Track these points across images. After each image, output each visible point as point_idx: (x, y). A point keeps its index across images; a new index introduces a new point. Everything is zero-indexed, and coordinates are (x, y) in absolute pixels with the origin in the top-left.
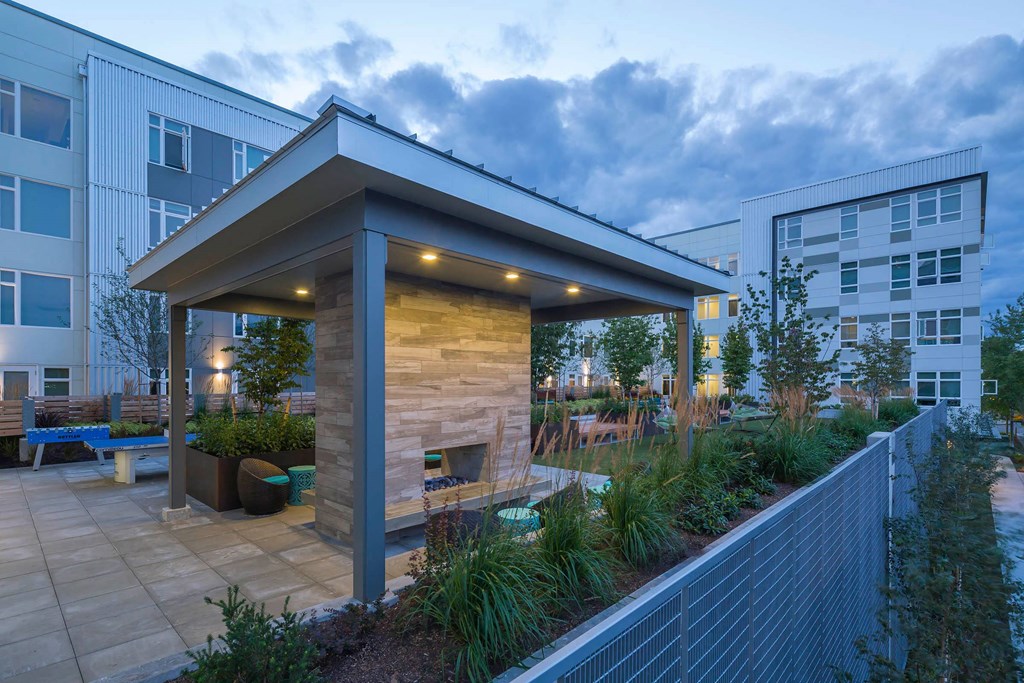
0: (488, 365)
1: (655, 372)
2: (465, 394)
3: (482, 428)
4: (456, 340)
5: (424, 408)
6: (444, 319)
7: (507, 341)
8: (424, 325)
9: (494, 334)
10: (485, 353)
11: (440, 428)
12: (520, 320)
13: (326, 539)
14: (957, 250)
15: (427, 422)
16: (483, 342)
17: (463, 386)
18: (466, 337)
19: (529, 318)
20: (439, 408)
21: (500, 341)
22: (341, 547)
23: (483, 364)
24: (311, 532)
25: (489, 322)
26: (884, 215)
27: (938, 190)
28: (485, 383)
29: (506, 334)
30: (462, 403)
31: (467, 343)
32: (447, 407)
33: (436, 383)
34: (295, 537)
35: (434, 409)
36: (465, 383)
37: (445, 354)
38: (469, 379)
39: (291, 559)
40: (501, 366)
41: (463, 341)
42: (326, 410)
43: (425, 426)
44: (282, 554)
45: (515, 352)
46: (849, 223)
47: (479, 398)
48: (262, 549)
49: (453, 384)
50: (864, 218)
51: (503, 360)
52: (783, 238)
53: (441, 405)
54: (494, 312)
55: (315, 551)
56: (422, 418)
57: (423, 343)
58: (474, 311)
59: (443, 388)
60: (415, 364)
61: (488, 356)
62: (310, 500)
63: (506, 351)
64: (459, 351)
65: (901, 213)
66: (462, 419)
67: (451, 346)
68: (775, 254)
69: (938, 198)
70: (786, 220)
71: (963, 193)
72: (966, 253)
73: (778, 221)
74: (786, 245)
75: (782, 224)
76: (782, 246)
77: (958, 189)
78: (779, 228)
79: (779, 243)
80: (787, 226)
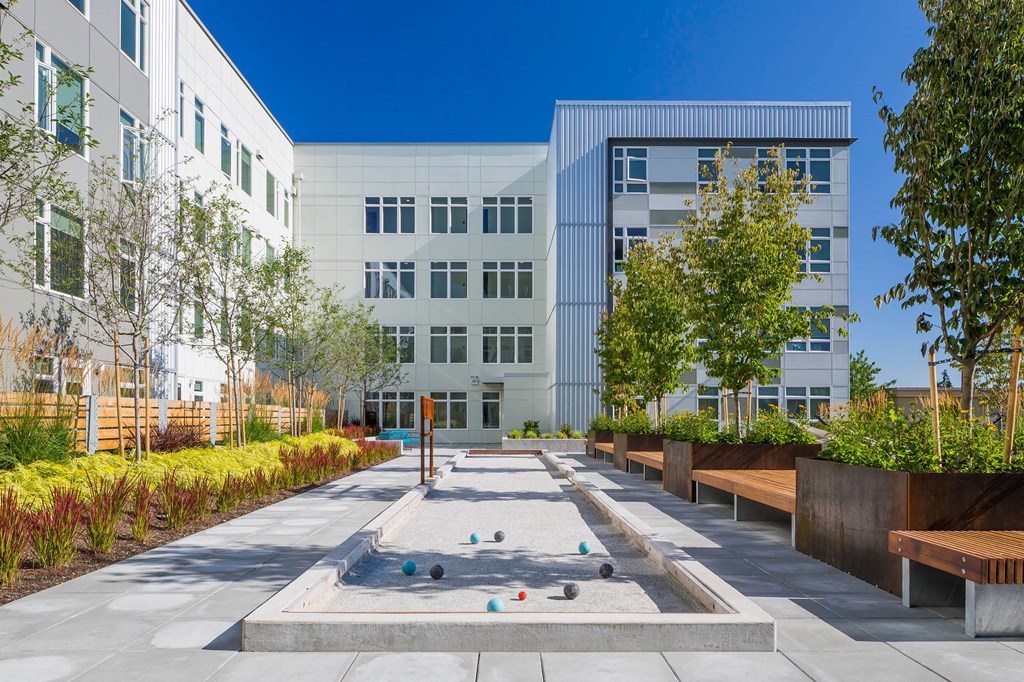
14: (827, 232)
68: (610, 199)
69: (808, 160)
70: (625, 149)
71: (832, 160)
72: (835, 236)
73: (614, 148)
74: (625, 188)
75: (619, 153)
76: (619, 188)
77: (827, 154)
78: (615, 159)
79: (615, 182)
80: (627, 159)
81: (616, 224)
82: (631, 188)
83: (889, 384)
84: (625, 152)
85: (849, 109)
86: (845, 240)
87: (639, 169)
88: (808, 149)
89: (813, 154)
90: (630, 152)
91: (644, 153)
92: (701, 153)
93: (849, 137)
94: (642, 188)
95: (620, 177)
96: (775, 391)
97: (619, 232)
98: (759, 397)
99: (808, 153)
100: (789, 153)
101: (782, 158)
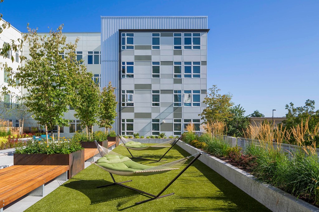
14: (199, 63)
46: (156, 42)
68: (120, 51)
69: (192, 37)
70: (126, 33)
71: (201, 38)
72: (202, 65)
73: (122, 33)
74: (126, 47)
75: (124, 35)
76: (124, 48)
77: (199, 35)
78: (122, 37)
79: (122, 45)
80: (126, 37)
81: (123, 60)
82: (128, 47)
83: (248, 116)
84: (126, 35)
85: (207, 18)
86: (205, 66)
87: (131, 41)
88: (192, 33)
89: (194, 35)
90: (128, 35)
91: (132, 35)
92: (153, 35)
93: (207, 29)
94: (132, 47)
95: (124, 43)
96: (180, 121)
97: (124, 63)
98: (174, 123)
99: (192, 35)
100: (185, 35)
101: (183, 37)
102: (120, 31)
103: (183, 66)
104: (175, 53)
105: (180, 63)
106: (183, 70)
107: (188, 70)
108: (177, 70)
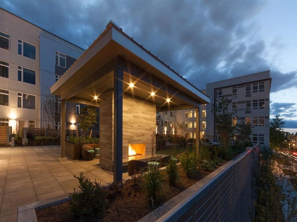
0: (145, 121)
1: (183, 131)
2: (139, 129)
3: (144, 139)
4: (137, 113)
5: (128, 132)
6: (134, 106)
7: (150, 115)
8: (129, 108)
9: (147, 112)
10: (144, 117)
11: (133, 138)
12: (153, 109)
13: (103, 168)
14: (263, 100)
15: (129, 136)
16: (144, 114)
17: (139, 127)
18: (139, 112)
19: (156, 109)
20: (133, 132)
21: (148, 114)
22: (106, 171)
23: (144, 121)
24: (98, 166)
25: (145, 109)
26: (244, 89)
27: (258, 83)
28: (145, 126)
29: (150, 113)
30: (139, 131)
31: (140, 114)
32: (135, 132)
33: (132, 125)
34: (94, 168)
35: (131, 132)
36: (139, 126)
37: (134, 117)
38: (140, 125)
39: (94, 173)
40: (148, 122)
41: (139, 113)
42: (103, 131)
43: (129, 137)
44: (91, 171)
45: (152, 118)
46: (235, 91)
47: (143, 130)
48: (86, 170)
49: (136, 126)
50: (239, 90)
51: (149, 120)
52: (217, 95)
53: (133, 131)
54: (147, 106)
55: (100, 171)
56: (128, 135)
57: (128, 113)
58: (142, 105)
59: (134, 126)
60: (126, 119)
61: (145, 119)
62: (98, 158)
63: (150, 117)
64: (138, 116)
65: (248, 89)
66: (138, 136)
67: (136, 115)
69: (258, 85)
70: (218, 90)
72: (266, 101)
77: (264, 83)
78: (216, 92)
80: (218, 92)
87: (220, 93)
91: (221, 90)
92: (233, 88)
99: (258, 84)
100: (253, 84)
101: (252, 86)
102: (215, 89)
103: (252, 103)
104: (247, 96)
105: (250, 101)
106: (252, 105)
107: (255, 105)
108: (249, 105)
